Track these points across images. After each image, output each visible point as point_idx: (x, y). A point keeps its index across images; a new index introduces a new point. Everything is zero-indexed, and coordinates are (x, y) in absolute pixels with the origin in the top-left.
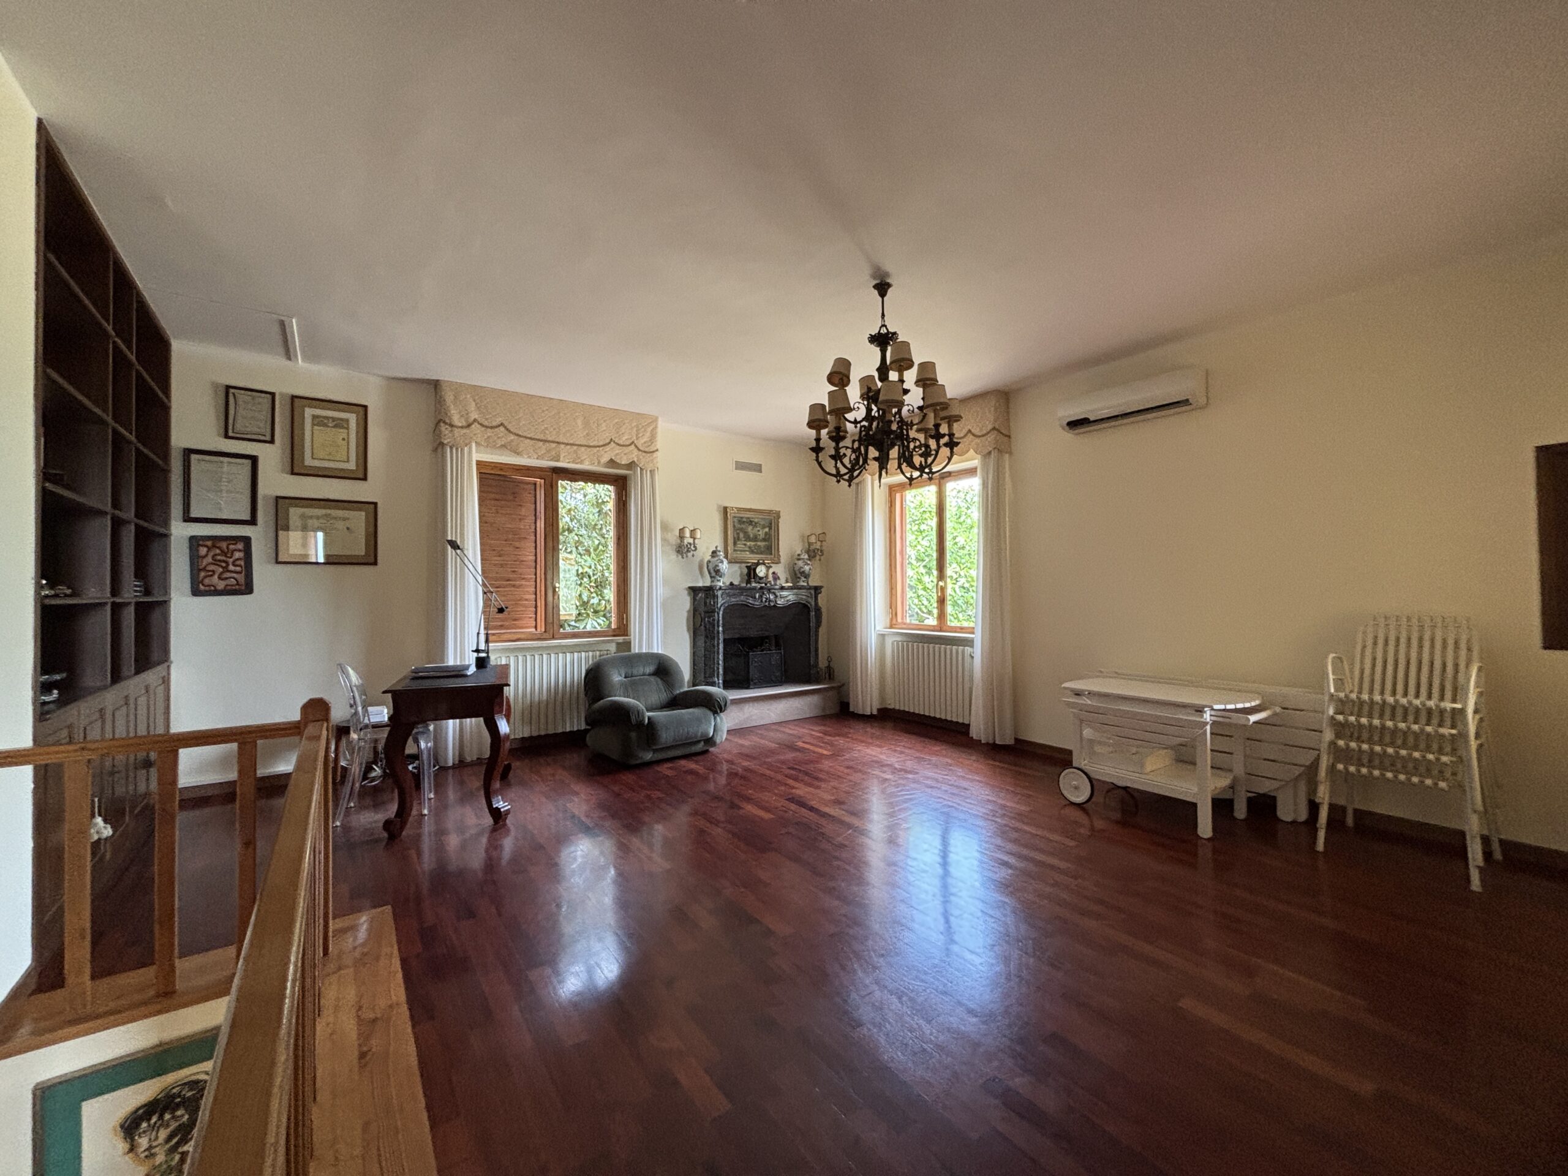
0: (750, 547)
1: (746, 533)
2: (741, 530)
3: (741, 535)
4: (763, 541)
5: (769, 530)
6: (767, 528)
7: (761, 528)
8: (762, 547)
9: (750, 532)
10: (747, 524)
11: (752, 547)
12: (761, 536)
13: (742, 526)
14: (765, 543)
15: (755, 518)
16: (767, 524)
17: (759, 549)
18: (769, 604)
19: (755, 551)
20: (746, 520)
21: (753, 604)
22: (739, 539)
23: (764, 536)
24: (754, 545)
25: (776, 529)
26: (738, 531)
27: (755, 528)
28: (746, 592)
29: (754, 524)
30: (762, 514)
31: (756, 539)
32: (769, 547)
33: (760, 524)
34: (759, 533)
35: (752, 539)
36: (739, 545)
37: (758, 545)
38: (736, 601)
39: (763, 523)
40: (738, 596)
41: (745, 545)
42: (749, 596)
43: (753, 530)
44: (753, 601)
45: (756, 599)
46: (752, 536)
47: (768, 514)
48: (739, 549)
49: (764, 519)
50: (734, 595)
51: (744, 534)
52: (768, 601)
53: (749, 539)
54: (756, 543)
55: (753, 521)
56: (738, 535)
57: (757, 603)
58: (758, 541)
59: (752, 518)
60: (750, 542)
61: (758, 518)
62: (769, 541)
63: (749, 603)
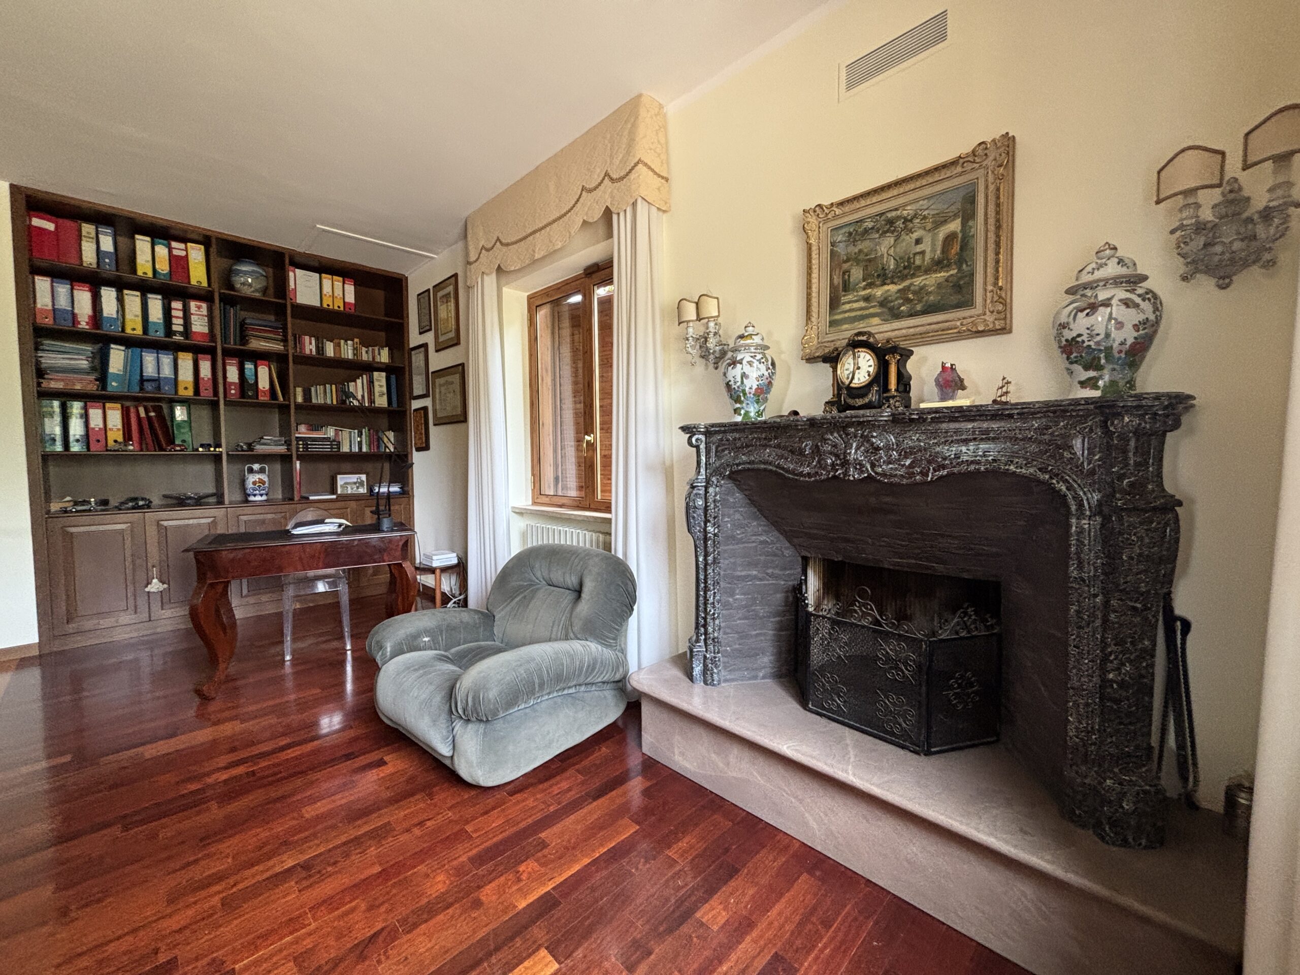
0: (883, 303)
1: (870, 262)
2: (857, 258)
3: (857, 274)
4: (935, 271)
5: (964, 224)
6: (954, 220)
7: (927, 228)
8: (930, 293)
9: (886, 255)
10: (877, 236)
11: (894, 298)
12: (928, 257)
13: (861, 246)
14: (942, 274)
15: (904, 206)
16: (953, 207)
17: (920, 301)
18: (846, 473)
19: (902, 308)
20: (872, 224)
21: (793, 472)
22: (846, 287)
23: (939, 252)
24: (899, 291)
25: (992, 208)
26: (846, 266)
27: (904, 236)
28: (776, 438)
29: (901, 226)
30: (931, 180)
31: (906, 272)
32: (962, 283)
33: (925, 218)
34: (919, 248)
35: (892, 277)
36: (847, 307)
37: (917, 288)
38: (749, 463)
39: (932, 209)
40: (756, 450)
41: (867, 299)
42: (785, 448)
43: (894, 246)
44: (796, 463)
45: (804, 456)
46: (892, 267)
47: (955, 172)
48: (847, 315)
49: (943, 194)
50: (747, 446)
51: (865, 268)
52: (842, 465)
53: (884, 277)
54: (907, 283)
55: (898, 218)
56: (843, 277)
57: (807, 470)
58: (913, 276)
59: (896, 209)
60: (886, 288)
61: (916, 201)
62: (961, 260)
63: (783, 469)
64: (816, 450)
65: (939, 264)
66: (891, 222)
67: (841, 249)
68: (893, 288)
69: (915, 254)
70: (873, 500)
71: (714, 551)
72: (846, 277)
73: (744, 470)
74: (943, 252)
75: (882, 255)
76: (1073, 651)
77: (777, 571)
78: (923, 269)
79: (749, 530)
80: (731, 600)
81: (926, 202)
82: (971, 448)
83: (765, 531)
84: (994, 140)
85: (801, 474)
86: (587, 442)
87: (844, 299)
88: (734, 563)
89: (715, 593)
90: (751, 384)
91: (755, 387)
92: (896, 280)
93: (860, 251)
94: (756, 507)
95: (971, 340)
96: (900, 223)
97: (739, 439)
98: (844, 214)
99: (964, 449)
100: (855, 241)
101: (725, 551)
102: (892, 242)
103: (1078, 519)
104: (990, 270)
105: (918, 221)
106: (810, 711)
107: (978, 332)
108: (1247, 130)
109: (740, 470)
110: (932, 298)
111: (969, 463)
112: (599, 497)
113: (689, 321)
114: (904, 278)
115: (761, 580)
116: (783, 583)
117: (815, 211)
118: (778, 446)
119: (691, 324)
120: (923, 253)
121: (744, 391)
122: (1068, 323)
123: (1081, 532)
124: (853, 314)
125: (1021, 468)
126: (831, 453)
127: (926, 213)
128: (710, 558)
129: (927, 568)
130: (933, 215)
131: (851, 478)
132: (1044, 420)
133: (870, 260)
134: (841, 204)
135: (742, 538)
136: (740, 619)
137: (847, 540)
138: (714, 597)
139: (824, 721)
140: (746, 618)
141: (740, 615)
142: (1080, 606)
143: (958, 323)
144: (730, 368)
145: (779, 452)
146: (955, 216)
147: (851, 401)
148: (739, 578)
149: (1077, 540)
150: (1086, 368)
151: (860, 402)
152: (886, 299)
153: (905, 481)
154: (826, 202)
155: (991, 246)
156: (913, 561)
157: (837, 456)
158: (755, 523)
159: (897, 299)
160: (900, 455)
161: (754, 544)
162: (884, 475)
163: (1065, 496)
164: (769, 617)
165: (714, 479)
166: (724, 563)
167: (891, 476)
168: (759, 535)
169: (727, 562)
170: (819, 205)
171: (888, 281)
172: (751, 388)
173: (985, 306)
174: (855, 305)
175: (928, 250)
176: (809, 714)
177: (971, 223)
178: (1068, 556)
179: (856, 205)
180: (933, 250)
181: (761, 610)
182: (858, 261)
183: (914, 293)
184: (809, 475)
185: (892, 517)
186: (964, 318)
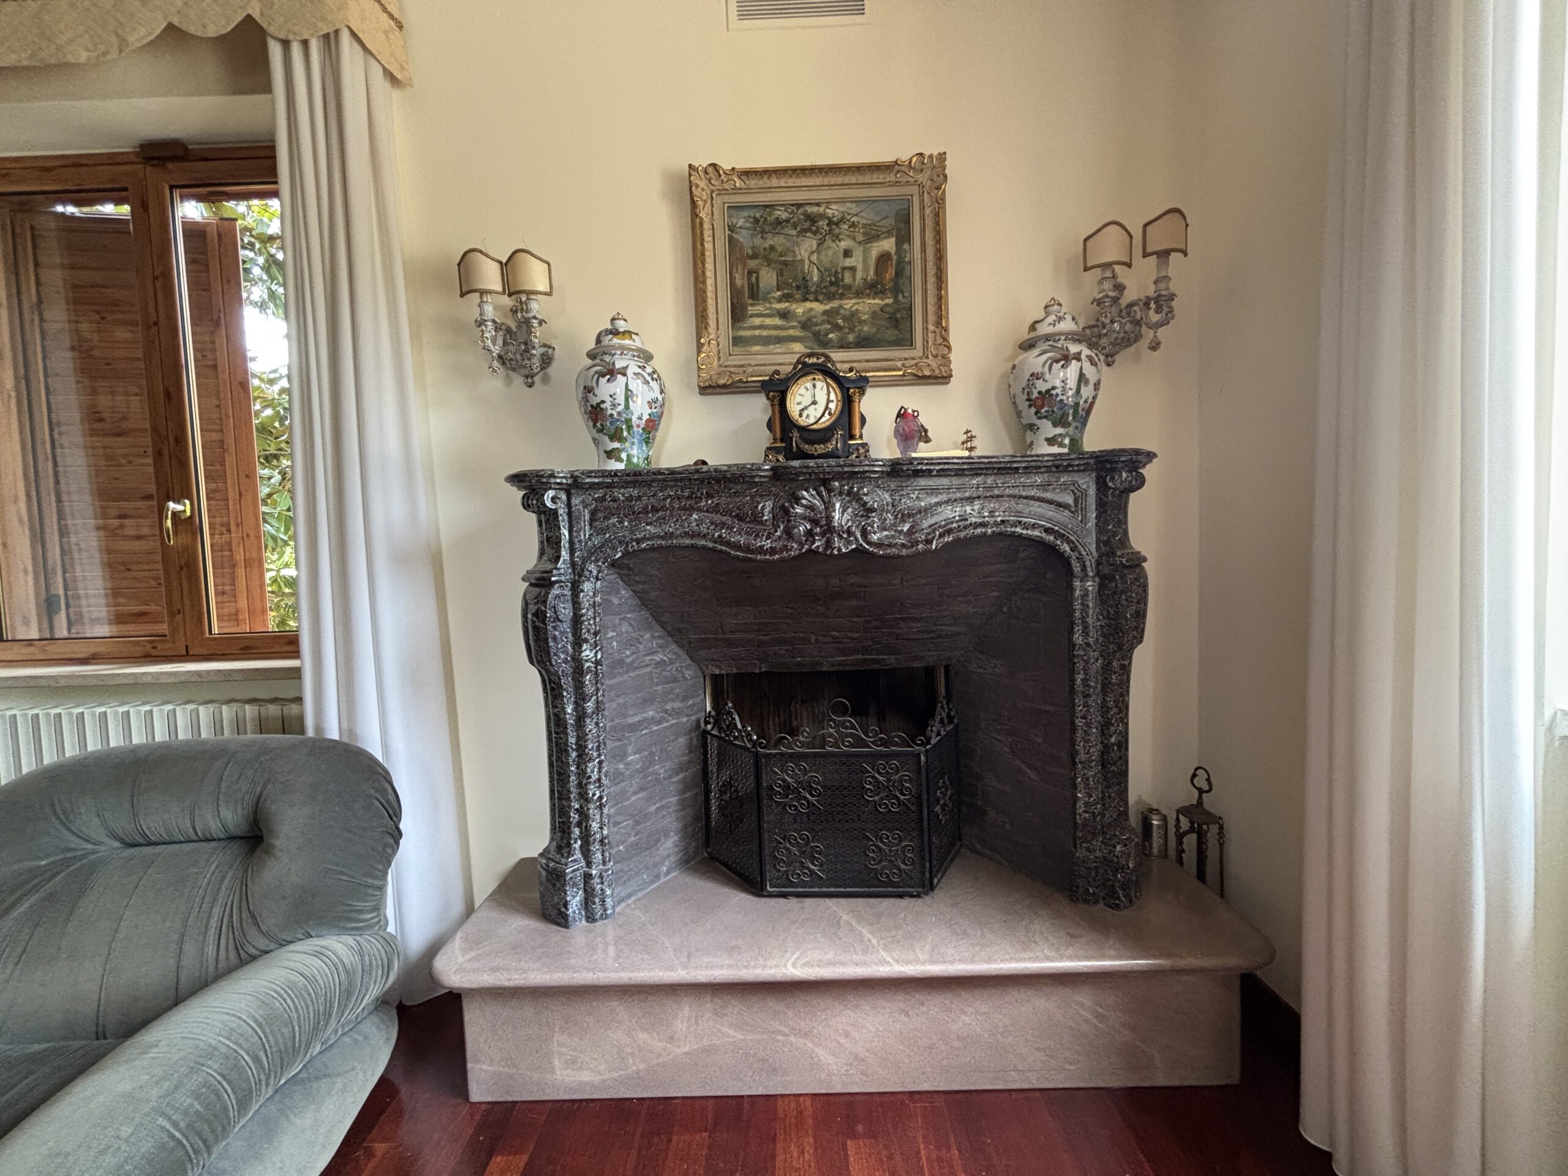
0: (805, 325)
1: (785, 266)
2: (767, 256)
3: (768, 278)
4: (868, 296)
5: (899, 244)
6: (887, 238)
7: (858, 240)
8: (865, 321)
9: (807, 262)
10: (794, 232)
11: (819, 321)
12: (859, 275)
13: (771, 241)
14: (877, 301)
15: (828, 203)
16: (885, 221)
17: (852, 330)
18: (829, 544)
19: (831, 336)
20: (787, 215)
21: (747, 549)
22: (755, 293)
23: (872, 273)
24: (825, 313)
25: (929, 235)
26: (752, 264)
27: (829, 242)
28: (709, 496)
29: (825, 227)
30: (861, 179)
31: (833, 289)
32: (898, 316)
33: (853, 225)
34: (849, 262)
35: (816, 292)
36: (757, 321)
37: (847, 313)
38: (662, 538)
39: (865, 217)
40: (671, 515)
41: (784, 315)
42: (727, 512)
43: (818, 251)
44: (747, 533)
45: (762, 523)
46: (815, 279)
47: (888, 179)
48: (757, 332)
49: (875, 201)
50: (655, 510)
51: (780, 273)
52: (823, 534)
53: (804, 290)
54: (835, 304)
55: (822, 216)
56: (749, 279)
57: (768, 544)
58: (842, 296)
59: (818, 205)
60: (808, 305)
61: (842, 201)
62: (896, 291)
63: (728, 544)
64: (783, 513)
65: (873, 288)
66: (812, 219)
67: (743, 237)
68: (818, 307)
69: (844, 269)
70: (835, 582)
71: (598, 690)
72: (754, 279)
73: (652, 549)
74: (877, 272)
75: (802, 261)
76: (1079, 722)
77: (677, 705)
78: (854, 290)
79: (641, 647)
80: (621, 766)
81: (854, 205)
82: (976, 507)
83: (660, 646)
84: (931, 156)
85: (761, 550)
86: (174, 514)
87: (751, 310)
88: (624, 705)
89: (600, 763)
90: (640, 410)
91: (646, 417)
92: (821, 297)
93: (772, 248)
94: (648, 609)
95: (916, 387)
96: (823, 224)
97: (639, 498)
98: (749, 190)
99: (968, 509)
100: (763, 232)
101: (611, 687)
102: (815, 247)
103: (1081, 581)
104: (931, 309)
105: (846, 227)
106: (771, 895)
107: (924, 377)
108: (1146, 221)
109: (644, 550)
110: (866, 328)
111: (977, 525)
112: (216, 630)
113: (490, 292)
114: (830, 297)
115: (659, 722)
116: (685, 719)
117: (706, 172)
118: (715, 509)
119: (488, 298)
120: (853, 269)
121: (628, 422)
122: (1042, 374)
123: (1085, 595)
124: (765, 333)
125: (1027, 529)
126: (805, 518)
127: (855, 219)
128: (590, 706)
129: (874, 661)
130: (864, 224)
131: (836, 552)
132: (1046, 475)
133: (785, 263)
134: (747, 173)
135: (633, 662)
136: (635, 793)
137: (780, 642)
138: (600, 769)
139: (793, 902)
140: (642, 789)
141: (635, 787)
142: (1086, 674)
143: (899, 364)
144: (603, 380)
145: (717, 518)
146: (888, 234)
147: (807, 447)
148: (634, 728)
149: (1082, 603)
150: (1055, 425)
151: (820, 449)
152: (809, 319)
153: (904, 552)
154: (726, 166)
155: (931, 280)
156: (860, 657)
157: (815, 522)
158: (648, 636)
159: (822, 323)
160: (896, 517)
161: (649, 669)
162: (879, 545)
163: (1069, 557)
164: (671, 777)
165: (592, 567)
166: (610, 707)
167: (890, 546)
168: (653, 653)
169: (614, 705)
170: (714, 165)
171: (811, 297)
172: (640, 418)
173: (925, 347)
174: (768, 321)
175: (860, 267)
176: (772, 902)
177: (906, 246)
178: (1072, 624)
179: (765, 182)
180: (866, 269)
181: (660, 769)
182: (769, 262)
183: (844, 318)
184: (772, 551)
185: (854, 602)
186: (906, 359)
